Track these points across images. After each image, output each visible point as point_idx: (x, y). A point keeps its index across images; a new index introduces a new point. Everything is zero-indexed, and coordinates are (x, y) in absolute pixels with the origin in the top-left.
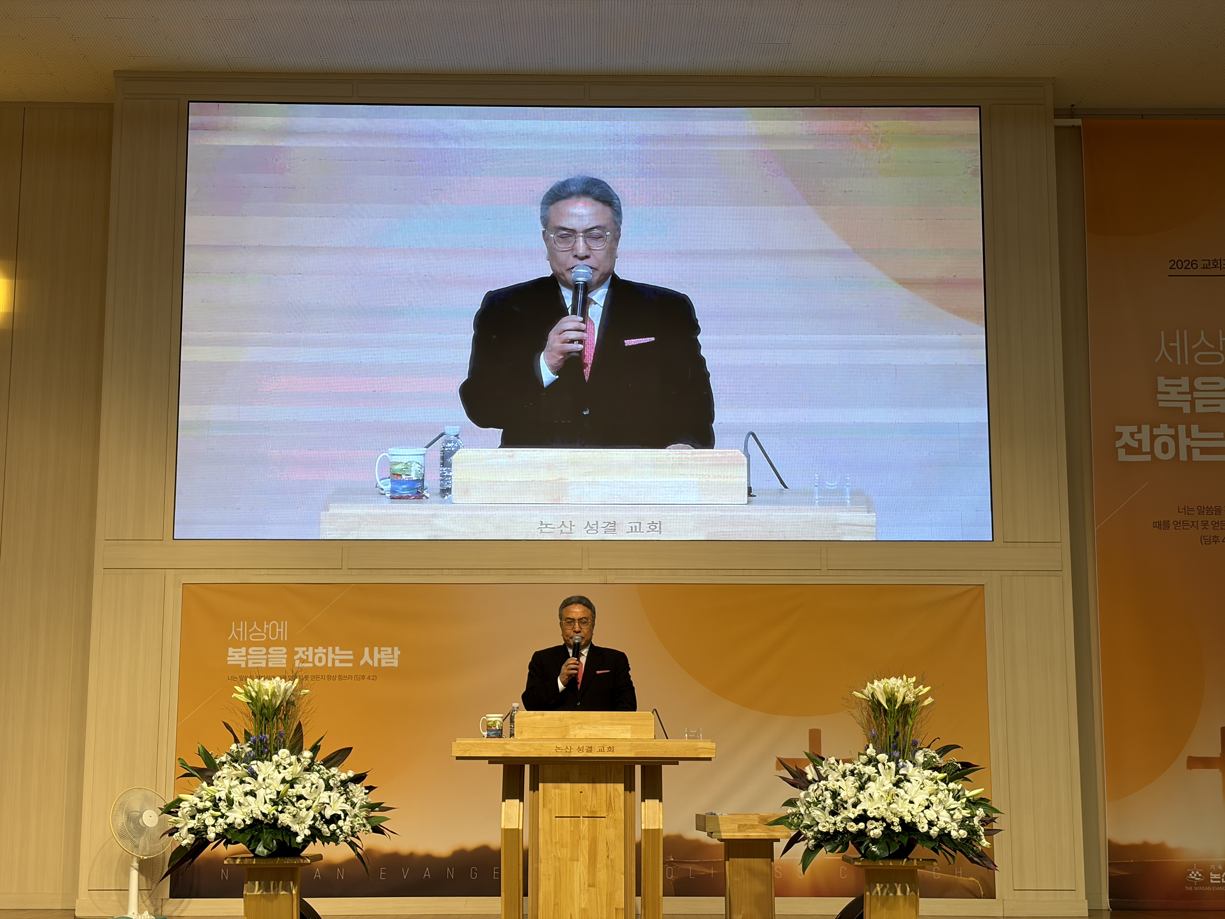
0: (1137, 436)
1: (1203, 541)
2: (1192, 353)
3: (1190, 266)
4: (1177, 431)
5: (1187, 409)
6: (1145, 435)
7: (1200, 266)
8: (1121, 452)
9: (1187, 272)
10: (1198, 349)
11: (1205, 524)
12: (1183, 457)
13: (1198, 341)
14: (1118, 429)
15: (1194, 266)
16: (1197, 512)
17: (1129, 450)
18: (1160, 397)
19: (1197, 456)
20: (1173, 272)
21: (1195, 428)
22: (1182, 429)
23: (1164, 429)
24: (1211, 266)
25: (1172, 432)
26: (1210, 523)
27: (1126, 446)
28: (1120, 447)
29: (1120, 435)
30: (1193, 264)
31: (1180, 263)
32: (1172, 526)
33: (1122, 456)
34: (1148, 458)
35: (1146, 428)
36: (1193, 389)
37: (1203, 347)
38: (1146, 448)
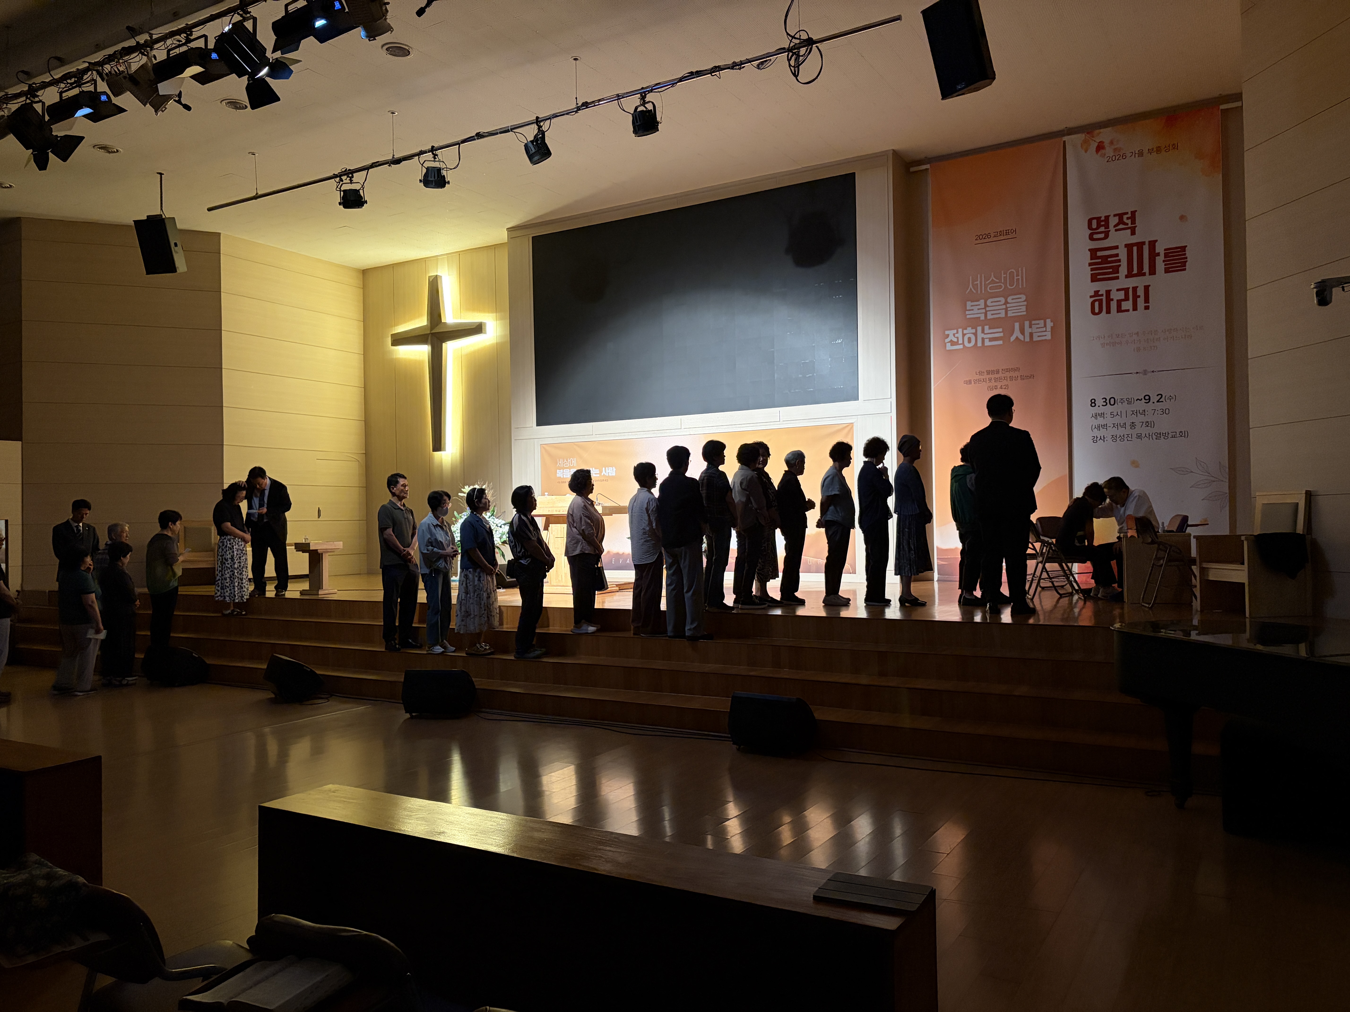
0: (956, 335)
1: (989, 389)
2: (986, 288)
3: (986, 237)
4: (976, 331)
5: (982, 318)
6: (960, 335)
7: (992, 236)
8: (948, 345)
9: (985, 241)
10: (989, 284)
11: (990, 380)
12: (979, 344)
13: (989, 280)
14: (947, 332)
15: (989, 237)
16: (986, 373)
17: (953, 343)
18: (967, 312)
19: (987, 343)
20: (977, 242)
21: (986, 327)
22: (979, 329)
23: (969, 330)
24: (999, 235)
25: (974, 331)
26: (993, 379)
27: (951, 341)
28: (948, 342)
29: (948, 336)
30: (988, 236)
31: (981, 236)
32: (973, 382)
33: (949, 347)
34: (961, 347)
35: (960, 330)
36: (986, 306)
37: (993, 282)
38: (960, 342)
